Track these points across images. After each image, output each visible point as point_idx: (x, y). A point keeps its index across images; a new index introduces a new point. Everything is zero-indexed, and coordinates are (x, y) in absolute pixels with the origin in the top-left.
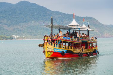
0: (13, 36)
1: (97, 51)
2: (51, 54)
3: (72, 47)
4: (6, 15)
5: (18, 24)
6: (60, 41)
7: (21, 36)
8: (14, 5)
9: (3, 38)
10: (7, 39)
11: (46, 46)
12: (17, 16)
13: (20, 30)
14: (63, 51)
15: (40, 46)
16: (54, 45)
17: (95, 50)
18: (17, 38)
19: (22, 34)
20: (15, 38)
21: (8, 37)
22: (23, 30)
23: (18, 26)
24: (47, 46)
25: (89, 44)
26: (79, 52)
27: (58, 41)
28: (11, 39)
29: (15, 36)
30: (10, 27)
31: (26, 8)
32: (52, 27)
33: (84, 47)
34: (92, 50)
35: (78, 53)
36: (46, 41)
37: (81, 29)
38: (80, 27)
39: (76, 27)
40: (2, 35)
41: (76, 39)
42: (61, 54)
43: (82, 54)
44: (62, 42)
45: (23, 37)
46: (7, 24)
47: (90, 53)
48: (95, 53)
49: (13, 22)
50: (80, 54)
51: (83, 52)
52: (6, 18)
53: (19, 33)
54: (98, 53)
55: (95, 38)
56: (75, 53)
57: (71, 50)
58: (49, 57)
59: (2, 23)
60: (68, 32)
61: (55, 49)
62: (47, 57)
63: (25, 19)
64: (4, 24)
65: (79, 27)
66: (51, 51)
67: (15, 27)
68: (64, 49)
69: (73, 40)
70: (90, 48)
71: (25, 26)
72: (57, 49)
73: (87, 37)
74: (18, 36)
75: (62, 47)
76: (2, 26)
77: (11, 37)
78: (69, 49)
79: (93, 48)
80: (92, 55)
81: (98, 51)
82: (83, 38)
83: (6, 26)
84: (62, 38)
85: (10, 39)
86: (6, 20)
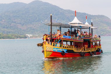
0: (27, 35)
1: (100, 50)
2: (51, 54)
3: (73, 47)
4: (19, 14)
5: (31, 23)
6: (60, 40)
7: (35, 35)
8: (27, 4)
9: (17, 37)
10: (21, 38)
11: (44, 45)
12: (30, 16)
13: (34, 29)
14: (63, 50)
15: (38, 45)
16: (54, 44)
17: (98, 49)
18: (30, 37)
19: (35, 33)
20: (28, 37)
21: (21, 36)
22: (36, 29)
23: (32, 25)
24: (46, 45)
25: (92, 42)
26: (81, 51)
27: (58, 40)
28: (25, 38)
29: (29, 35)
30: (23, 26)
31: (39, 8)
32: (51, 25)
33: (87, 46)
34: (96, 49)
35: (80, 53)
36: (45, 41)
37: (83, 27)
38: (82, 25)
39: (77, 25)
40: (16, 34)
41: (78, 38)
42: (61, 53)
43: (84, 53)
44: (62, 41)
45: (36, 36)
46: (21, 24)
47: (93, 52)
48: (99, 52)
49: (27, 22)
50: (82, 53)
51: (85, 52)
52: (20, 17)
53: (32, 32)
54: (102, 52)
55: (98, 37)
56: (76, 53)
57: (71, 49)
58: (48, 57)
59: (15, 22)
60: (70, 30)
61: (54, 48)
62: (46, 57)
63: (38, 18)
64: (18, 23)
65: (80, 25)
66: (50, 51)
67: (29, 26)
68: (64, 48)
69: (74, 39)
70: (93, 47)
71: (38, 25)
72: (57, 49)
73: (90, 35)
74: (31, 35)
75: (62, 47)
76: (16, 25)
77: (25, 36)
78: (70, 49)
79: (96, 47)
80: (95, 55)
81: (102, 50)
82: (85, 36)
83: (20, 25)
84: (62, 37)
85: (23, 38)
86: (19, 19)
